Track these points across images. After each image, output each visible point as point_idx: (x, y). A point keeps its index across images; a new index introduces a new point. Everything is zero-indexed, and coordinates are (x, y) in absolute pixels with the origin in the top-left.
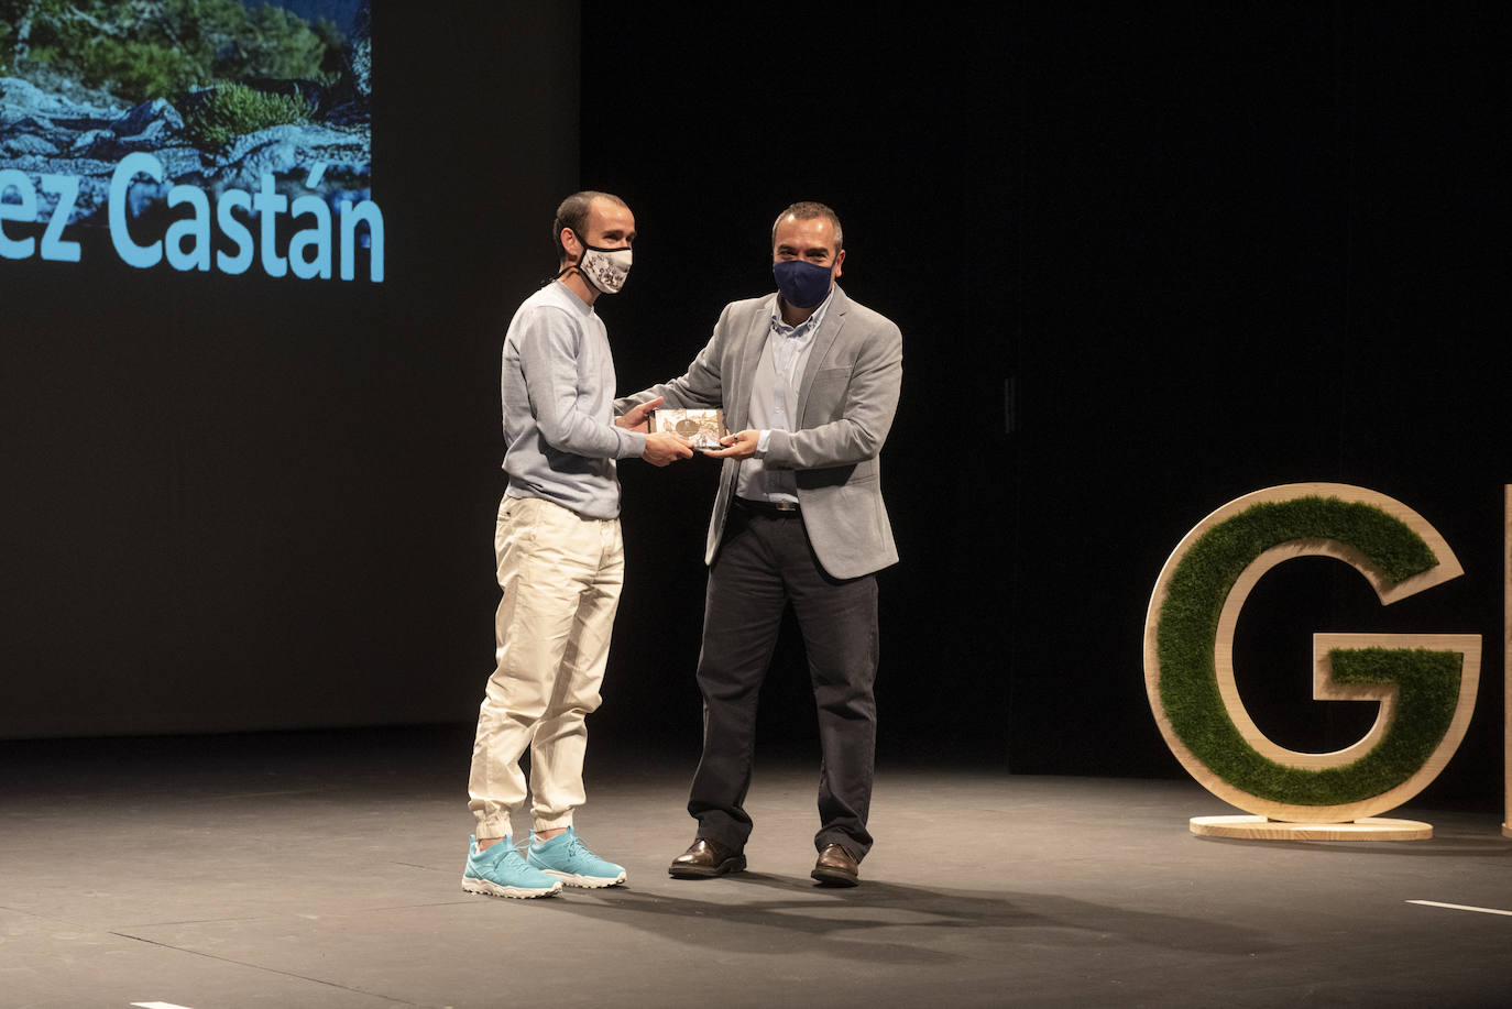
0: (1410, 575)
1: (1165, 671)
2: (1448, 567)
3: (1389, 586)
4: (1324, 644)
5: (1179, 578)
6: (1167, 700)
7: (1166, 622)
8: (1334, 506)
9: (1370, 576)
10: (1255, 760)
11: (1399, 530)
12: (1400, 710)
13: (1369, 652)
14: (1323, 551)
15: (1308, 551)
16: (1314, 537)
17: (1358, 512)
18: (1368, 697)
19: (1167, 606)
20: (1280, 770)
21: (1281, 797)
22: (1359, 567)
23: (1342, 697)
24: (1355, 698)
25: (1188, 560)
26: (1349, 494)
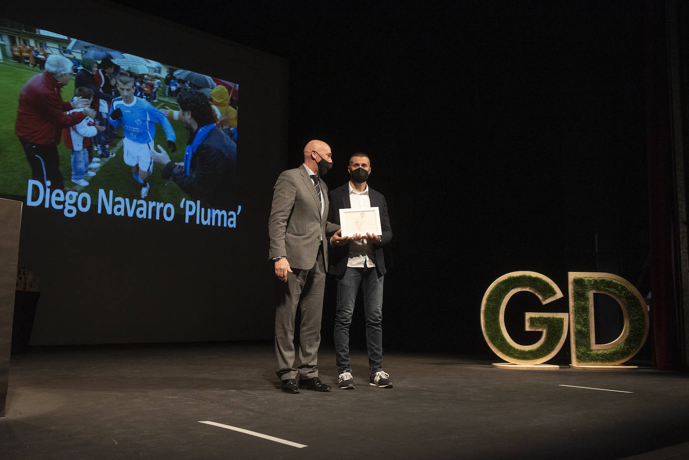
0: (550, 296)
1: (486, 322)
2: (559, 294)
3: (545, 299)
4: (528, 315)
5: (490, 296)
6: (487, 330)
7: (487, 308)
8: (530, 278)
9: (540, 297)
10: (511, 348)
11: (547, 284)
12: (548, 333)
13: (540, 318)
14: (527, 290)
15: (524, 290)
16: (526, 286)
17: (536, 279)
18: (540, 330)
19: (487, 305)
20: (518, 350)
21: (518, 358)
22: (537, 294)
23: (533, 330)
24: (537, 330)
25: (492, 292)
26: (534, 274)
